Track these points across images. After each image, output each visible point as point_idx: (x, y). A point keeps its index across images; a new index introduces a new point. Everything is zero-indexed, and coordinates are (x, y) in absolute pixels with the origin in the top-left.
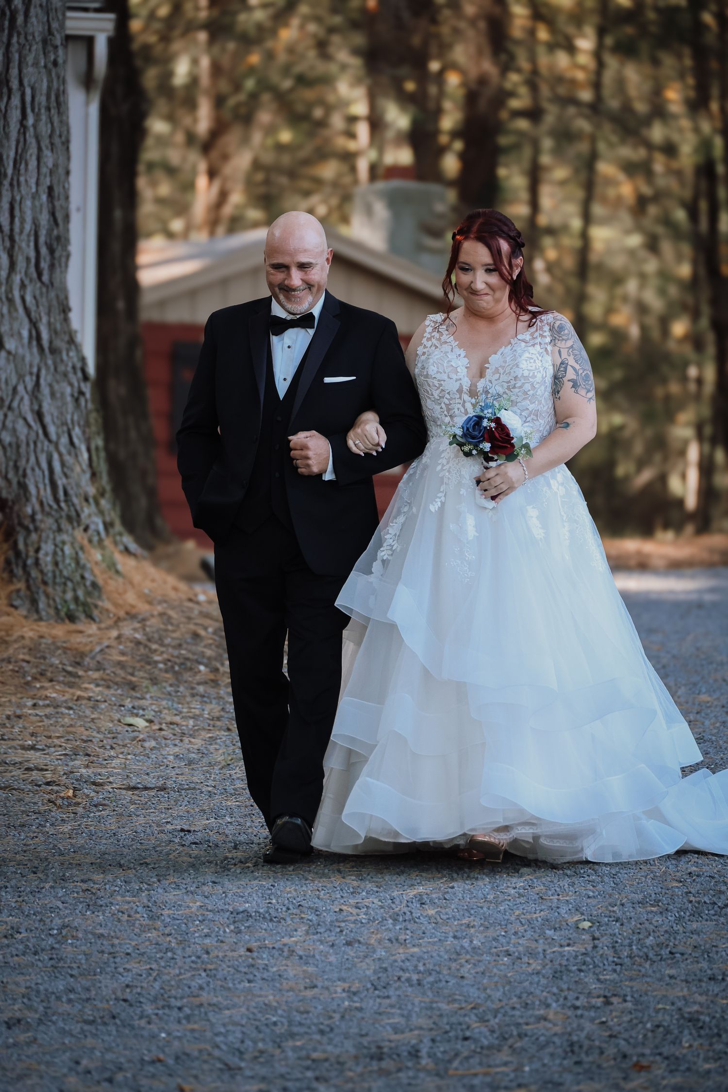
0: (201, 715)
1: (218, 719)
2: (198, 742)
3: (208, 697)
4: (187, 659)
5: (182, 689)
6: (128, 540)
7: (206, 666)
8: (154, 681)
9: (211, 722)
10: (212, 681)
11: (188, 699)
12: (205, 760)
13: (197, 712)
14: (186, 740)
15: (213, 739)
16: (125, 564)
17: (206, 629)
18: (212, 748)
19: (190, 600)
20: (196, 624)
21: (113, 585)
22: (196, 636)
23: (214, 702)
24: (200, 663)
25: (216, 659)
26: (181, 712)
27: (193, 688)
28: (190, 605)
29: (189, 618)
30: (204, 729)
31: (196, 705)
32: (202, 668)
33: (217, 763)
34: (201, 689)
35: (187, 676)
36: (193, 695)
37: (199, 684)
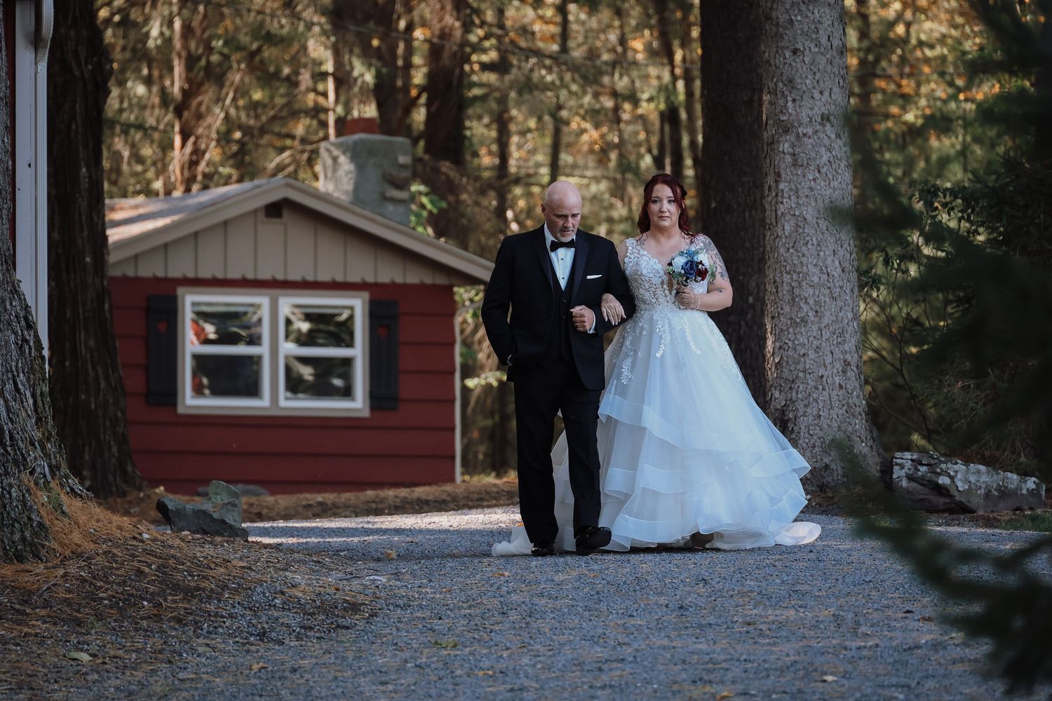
0: (144, 649)
1: (160, 652)
2: (139, 675)
3: (151, 631)
4: (132, 595)
5: (126, 624)
6: (73, 481)
7: (149, 602)
8: (99, 617)
9: (154, 655)
10: (155, 615)
11: (132, 633)
12: (145, 691)
13: (140, 646)
14: (128, 673)
15: (154, 672)
16: (72, 505)
17: (149, 566)
18: (152, 680)
19: (135, 538)
20: (140, 561)
21: (59, 525)
22: (140, 572)
23: (157, 636)
24: (144, 599)
25: (159, 595)
26: (124, 646)
27: (137, 623)
28: (135, 543)
29: (133, 556)
30: (146, 662)
31: (139, 640)
32: (145, 603)
33: (155, 694)
34: (145, 623)
35: (131, 611)
36: (136, 630)
37: (142, 619)
